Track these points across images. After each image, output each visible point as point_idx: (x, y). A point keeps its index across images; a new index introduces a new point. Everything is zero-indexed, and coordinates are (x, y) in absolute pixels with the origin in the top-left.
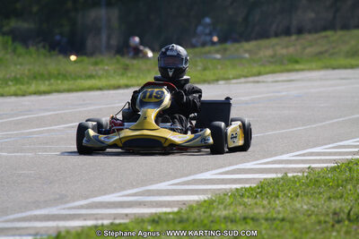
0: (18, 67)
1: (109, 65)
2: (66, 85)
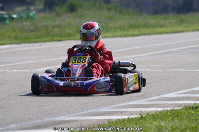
0: (123, 21)
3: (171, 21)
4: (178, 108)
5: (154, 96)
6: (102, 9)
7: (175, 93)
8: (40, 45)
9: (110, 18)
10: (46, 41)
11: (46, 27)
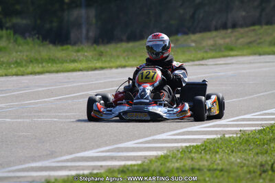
0: (19, 53)
1: (88, 52)
2: (55, 67)
3: (86, 54)
4: (99, 171)
7: (94, 151)
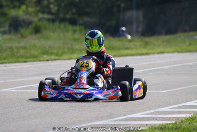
3: (136, 43)
4: (144, 128)
5: (120, 116)
6: (67, 31)
8: (5, 66)
9: (75, 40)
10: (11, 62)
11: (11, 48)
